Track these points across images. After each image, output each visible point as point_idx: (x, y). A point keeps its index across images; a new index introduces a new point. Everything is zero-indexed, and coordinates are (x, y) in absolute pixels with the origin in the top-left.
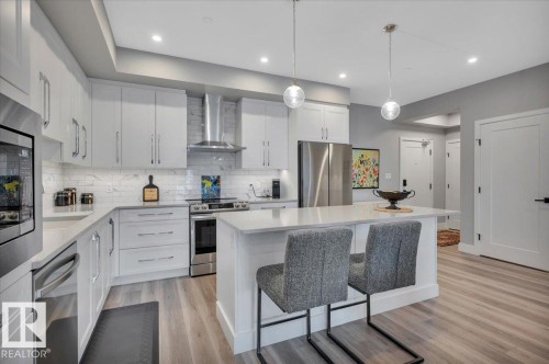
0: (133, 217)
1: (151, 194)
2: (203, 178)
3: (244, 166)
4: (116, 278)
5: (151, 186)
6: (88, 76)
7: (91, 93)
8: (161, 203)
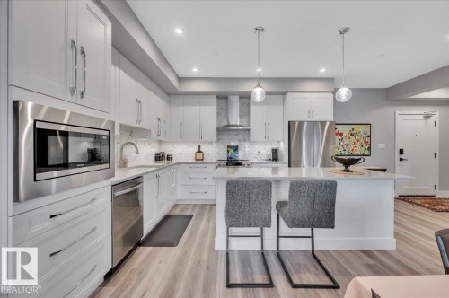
0: (186, 168)
1: (200, 156)
2: (228, 147)
3: (251, 140)
4: (178, 200)
5: (199, 151)
6: (169, 94)
7: (169, 103)
8: (205, 161)
